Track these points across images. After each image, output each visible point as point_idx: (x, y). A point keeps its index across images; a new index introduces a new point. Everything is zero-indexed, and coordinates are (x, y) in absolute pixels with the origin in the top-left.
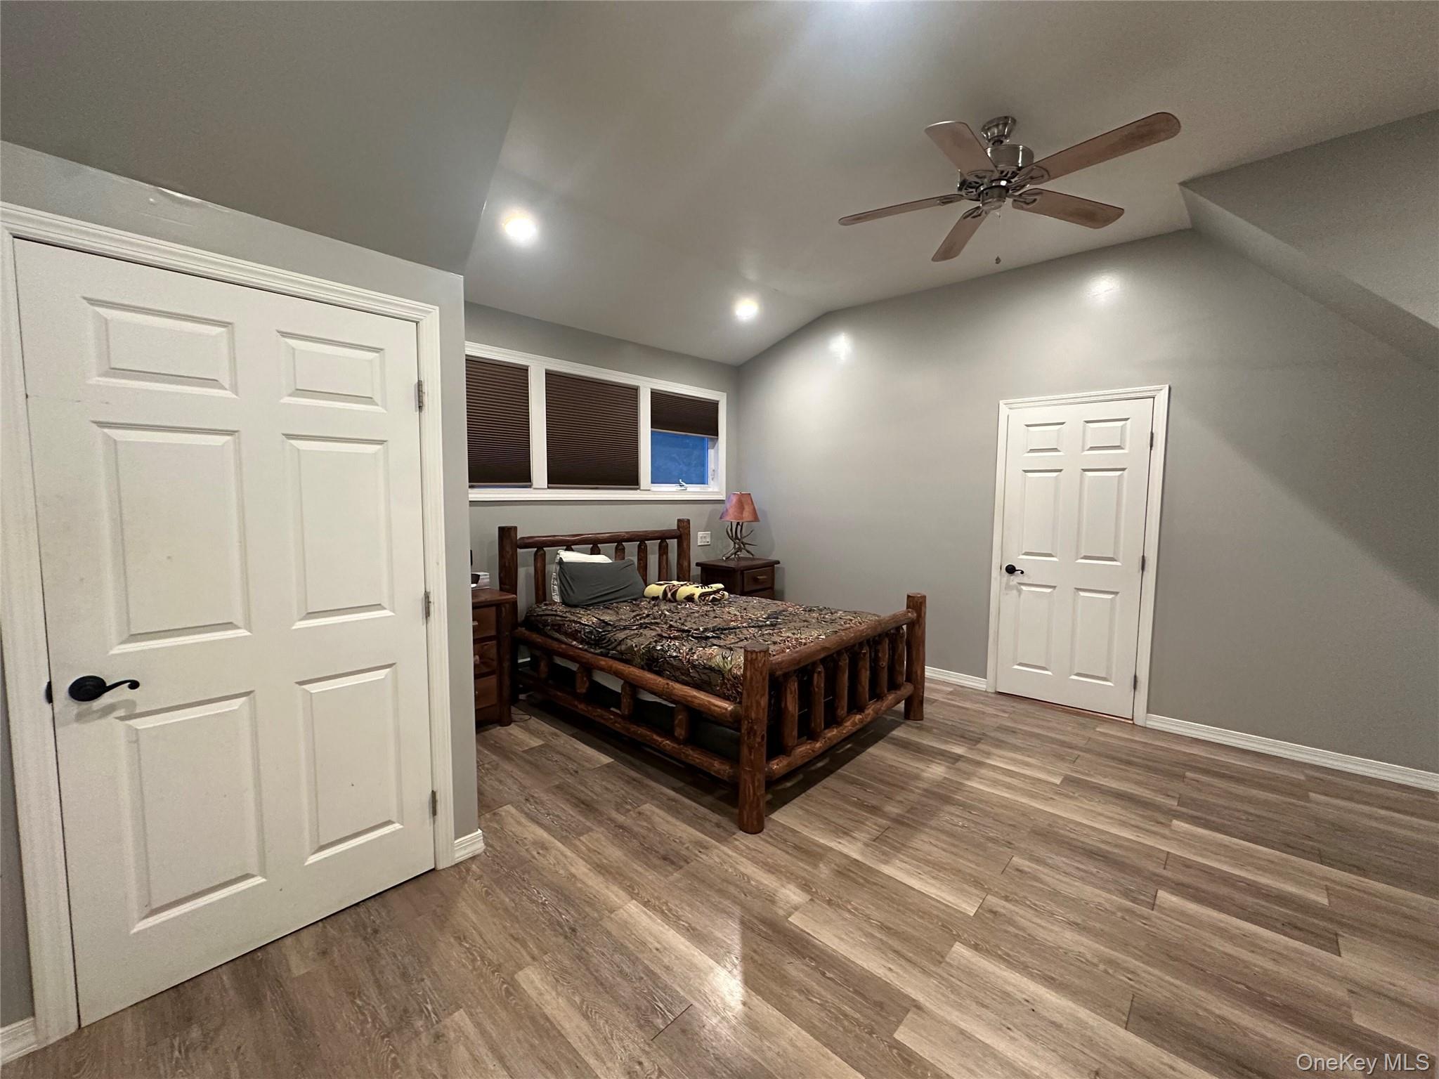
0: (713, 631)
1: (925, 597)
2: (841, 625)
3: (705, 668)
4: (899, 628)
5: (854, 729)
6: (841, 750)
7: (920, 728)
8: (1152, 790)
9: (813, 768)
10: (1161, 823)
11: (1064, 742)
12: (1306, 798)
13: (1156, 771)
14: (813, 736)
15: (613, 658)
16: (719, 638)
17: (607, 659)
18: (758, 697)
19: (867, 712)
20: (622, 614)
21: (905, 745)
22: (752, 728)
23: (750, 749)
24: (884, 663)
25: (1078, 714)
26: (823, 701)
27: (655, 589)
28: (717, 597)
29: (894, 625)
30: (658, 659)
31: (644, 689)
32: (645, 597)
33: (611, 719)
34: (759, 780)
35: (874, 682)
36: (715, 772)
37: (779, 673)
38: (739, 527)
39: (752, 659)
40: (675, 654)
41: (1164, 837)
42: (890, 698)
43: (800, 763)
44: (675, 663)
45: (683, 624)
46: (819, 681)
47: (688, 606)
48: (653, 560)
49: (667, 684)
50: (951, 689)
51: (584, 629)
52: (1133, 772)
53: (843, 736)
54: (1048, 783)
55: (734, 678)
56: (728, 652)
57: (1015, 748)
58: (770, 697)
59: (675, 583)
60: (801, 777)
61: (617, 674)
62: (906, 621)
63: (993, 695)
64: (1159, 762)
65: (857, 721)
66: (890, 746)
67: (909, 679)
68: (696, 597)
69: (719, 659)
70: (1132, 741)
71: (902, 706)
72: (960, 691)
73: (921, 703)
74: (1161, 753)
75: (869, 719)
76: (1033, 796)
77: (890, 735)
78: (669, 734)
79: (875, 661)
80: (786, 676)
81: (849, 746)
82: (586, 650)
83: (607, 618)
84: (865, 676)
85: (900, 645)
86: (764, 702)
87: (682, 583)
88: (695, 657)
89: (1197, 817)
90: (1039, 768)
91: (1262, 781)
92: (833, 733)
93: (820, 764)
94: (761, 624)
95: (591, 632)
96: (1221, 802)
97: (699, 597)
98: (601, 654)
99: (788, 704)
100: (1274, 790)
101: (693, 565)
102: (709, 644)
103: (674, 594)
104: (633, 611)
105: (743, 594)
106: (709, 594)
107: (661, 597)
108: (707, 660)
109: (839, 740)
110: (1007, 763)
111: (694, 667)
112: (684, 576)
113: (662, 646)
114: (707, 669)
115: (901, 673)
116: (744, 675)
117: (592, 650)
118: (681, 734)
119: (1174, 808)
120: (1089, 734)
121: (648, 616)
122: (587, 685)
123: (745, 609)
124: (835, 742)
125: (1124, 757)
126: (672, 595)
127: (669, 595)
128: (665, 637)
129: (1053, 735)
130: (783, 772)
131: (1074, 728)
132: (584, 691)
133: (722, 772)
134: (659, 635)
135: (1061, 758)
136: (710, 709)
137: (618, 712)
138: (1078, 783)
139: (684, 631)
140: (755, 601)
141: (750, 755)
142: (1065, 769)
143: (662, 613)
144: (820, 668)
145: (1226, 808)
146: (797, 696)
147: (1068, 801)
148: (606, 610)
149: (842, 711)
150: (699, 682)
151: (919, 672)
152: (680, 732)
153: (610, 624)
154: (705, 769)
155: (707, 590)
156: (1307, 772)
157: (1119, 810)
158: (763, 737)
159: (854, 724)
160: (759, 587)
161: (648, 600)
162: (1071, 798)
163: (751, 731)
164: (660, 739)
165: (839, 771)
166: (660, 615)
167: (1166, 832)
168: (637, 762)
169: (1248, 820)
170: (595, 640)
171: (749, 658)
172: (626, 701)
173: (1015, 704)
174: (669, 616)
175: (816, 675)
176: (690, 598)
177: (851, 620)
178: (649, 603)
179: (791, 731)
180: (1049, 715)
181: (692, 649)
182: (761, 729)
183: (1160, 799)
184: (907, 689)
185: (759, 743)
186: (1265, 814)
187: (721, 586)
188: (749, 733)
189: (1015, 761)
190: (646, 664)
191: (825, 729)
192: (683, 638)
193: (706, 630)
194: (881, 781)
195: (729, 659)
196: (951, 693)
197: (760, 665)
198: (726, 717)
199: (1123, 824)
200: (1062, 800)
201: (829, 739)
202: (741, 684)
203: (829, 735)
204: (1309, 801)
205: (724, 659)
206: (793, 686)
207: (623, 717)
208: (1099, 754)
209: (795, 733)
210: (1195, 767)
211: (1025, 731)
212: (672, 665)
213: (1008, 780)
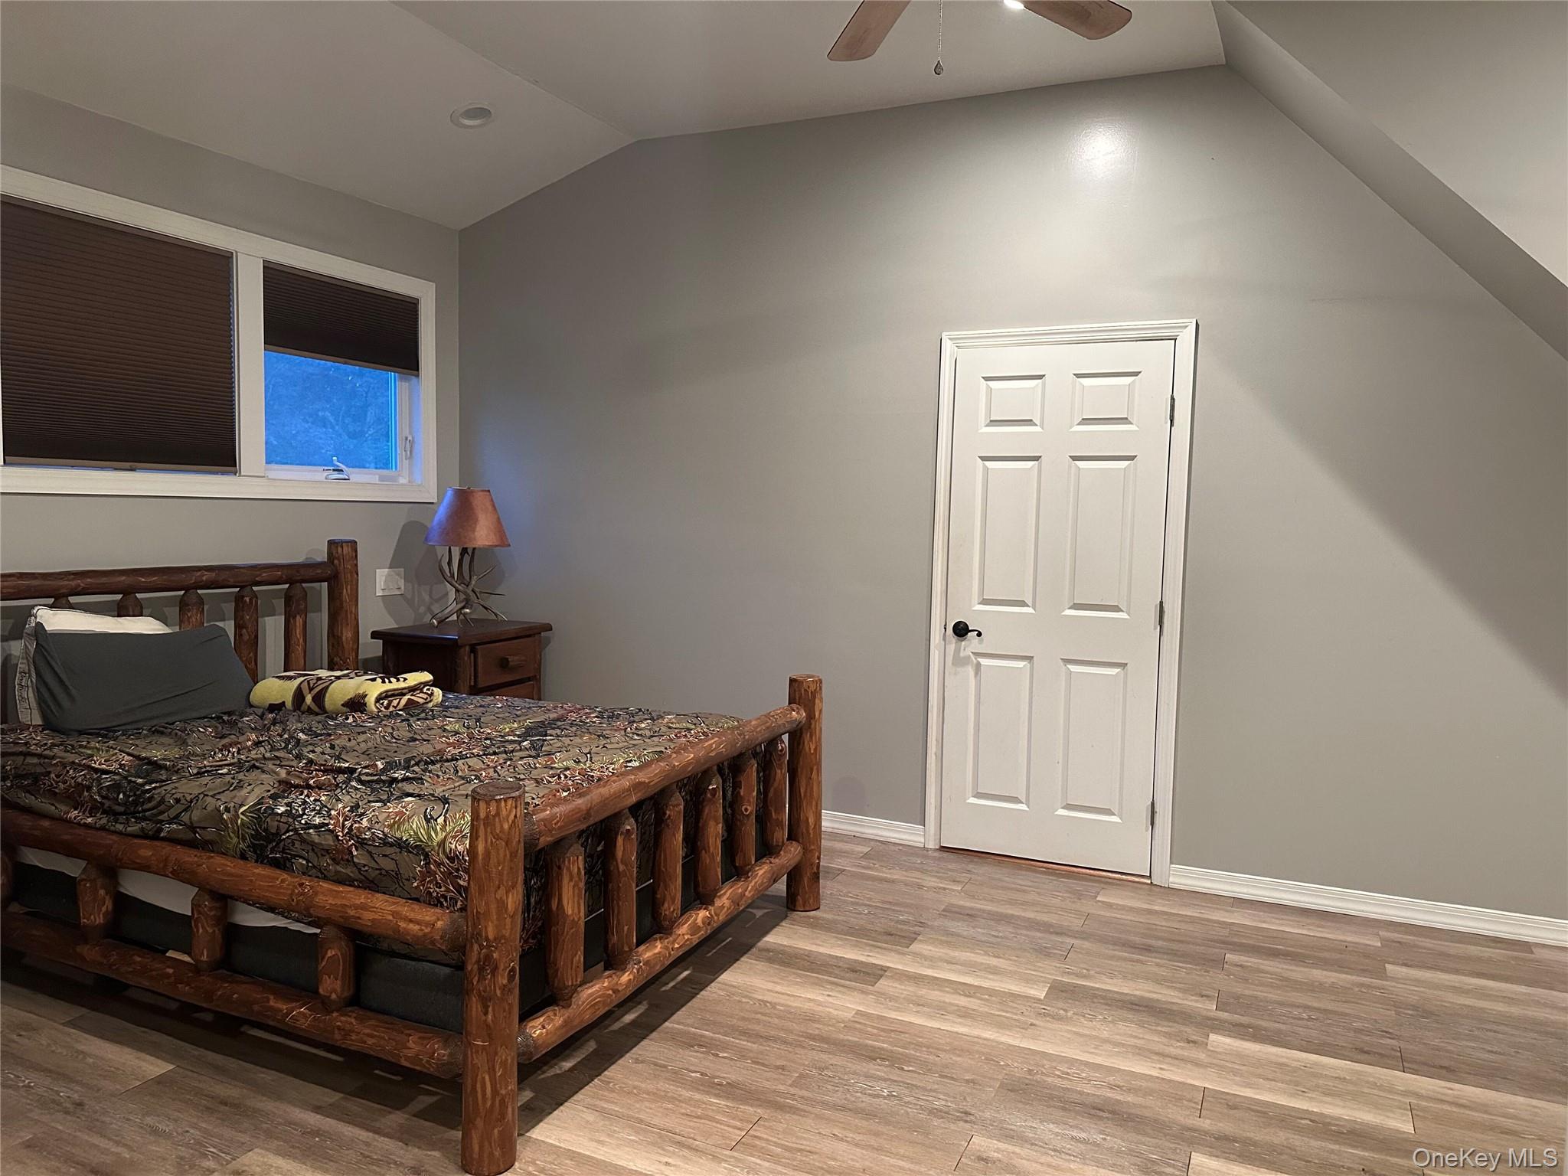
0: (407, 768)
1: (821, 681)
2: (671, 740)
3: (385, 842)
4: (773, 742)
5: (696, 940)
6: (672, 984)
7: (816, 925)
8: (1180, 990)
9: (616, 1026)
10: (1194, 1042)
11: (1051, 925)
12: (1382, 974)
13: (1184, 957)
14: (613, 961)
15: (171, 840)
16: (420, 780)
17: (158, 843)
18: (501, 892)
19: (718, 903)
20: (195, 744)
21: (787, 960)
22: (488, 957)
23: (485, 1001)
24: (749, 808)
25: (1069, 875)
26: (635, 890)
27: (274, 688)
28: (419, 698)
29: (767, 735)
30: (278, 834)
31: (246, 902)
32: (251, 706)
33: (168, 976)
34: (504, 1064)
35: (731, 846)
36: (407, 1058)
37: (544, 840)
38: (467, 558)
39: (487, 816)
40: (317, 821)
41: (1197, 1064)
42: (761, 872)
43: (588, 1017)
44: (316, 839)
45: (338, 758)
46: (626, 850)
47: (351, 720)
48: (273, 628)
49: (301, 885)
50: (866, 849)
51: (99, 780)
52: (1153, 965)
53: (675, 955)
54: (1027, 998)
55: (452, 859)
56: (438, 808)
57: (974, 943)
58: (528, 892)
59: (323, 673)
60: (592, 1046)
61: (183, 875)
62: (788, 727)
63: (936, 854)
64: (1188, 943)
65: (699, 921)
66: (760, 965)
67: (792, 837)
68: (371, 700)
69: (417, 823)
70: (1150, 912)
71: (781, 887)
72: (883, 852)
73: (816, 877)
74: (1190, 927)
75: (722, 917)
76: (1001, 1025)
77: (760, 944)
78: (307, 991)
79: (732, 805)
80: (559, 844)
81: (686, 973)
82: (103, 828)
83: (157, 754)
84: (714, 832)
85: (779, 771)
86: (514, 900)
87: (338, 673)
88: (365, 823)
89: (1241, 1025)
90: (1010, 974)
91: (1326, 955)
92: (654, 951)
93: (629, 1018)
94: (510, 747)
95: (116, 787)
96: (1273, 995)
97: (378, 700)
98: (143, 835)
99: (565, 902)
100: (1340, 966)
101: (365, 637)
102: (397, 794)
103: (319, 698)
104: (223, 737)
105: (475, 691)
106: (401, 693)
107: (289, 705)
108: (391, 827)
109: (667, 963)
110: (960, 972)
111: (361, 843)
112: (341, 658)
113: (288, 804)
114: (391, 845)
115: (780, 824)
116: (472, 851)
117: (120, 827)
118: (334, 991)
119: (1212, 1014)
120: (1087, 906)
121: (258, 744)
122: (109, 904)
123: (478, 720)
124: (658, 968)
125: (1138, 939)
126: (314, 699)
127: (309, 699)
128: (297, 786)
129: (1030, 915)
130: (556, 1040)
131: (1064, 899)
132: (100, 920)
133: (425, 1058)
134: (280, 782)
135: (1044, 952)
136: (397, 930)
137: (186, 958)
138: (1073, 992)
139: (341, 771)
140: (499, 702)
141: (486, 1014)
142: (1052, 971)
143: (291, 737)
144: (629, 825)
145: (1281, 1004)
146: (582, 885)
147: (1056, 1026)
148: (155, 738)
149: (671, 906)
150: (373, 874)
151: (811, 821)
152: (332, 986)
153: (164, 767)
154: (390, 1059)
155: (394, 685)
156: (1383, 933)
157: (1133, 1029)
158: (511, 978)
159: (695, 930)
160: (508, 678)
161: (259, 712)
162: (1060, 1019)
163: (487, 964)
164: (284, 1007)
165: (667, 1024)
166: (287, 742)
167: (1202, 1056)
168: (233, 1064)
169: (1310, 1019)
170: (125, 803)
171: (482, 815)
172: (206, 932)
173: (970, 867)
174: (307, 743)
175: (620, 840)
176: (356, 704)
177: (689, 730)
178: (262, 717)
179: (571, 954)
180: (1023, 879)
181: (357, 806)
182: (508, 959)
183: (1193, 1003)
184: (791, 854)
185: (504, 987)
186: (1331, 1006)
187: (427, 677)
188: (481, 969)
189: (973, 968)
190: (254, 847)
191: (638, 944)
192: (337, 786)
193: (390, 766)
194: (746, 1034)
195: (441, 820)
196: (866, 856)
197: (506, 826)
198: (433, 942)
199: (1141, 1052)
200: (1049, 1025)
201: (647, 963)
202: (466, 871)
203: (648, 955)
204: (1386, 978)
205: (428, 821)
206: (575, 864)
207: (196, 969)
208: (1103, 940)
209: (580, 957)
210: (1241, 945)
211: (989, 912)
212: (313, 844)
213: (962, 1001)
